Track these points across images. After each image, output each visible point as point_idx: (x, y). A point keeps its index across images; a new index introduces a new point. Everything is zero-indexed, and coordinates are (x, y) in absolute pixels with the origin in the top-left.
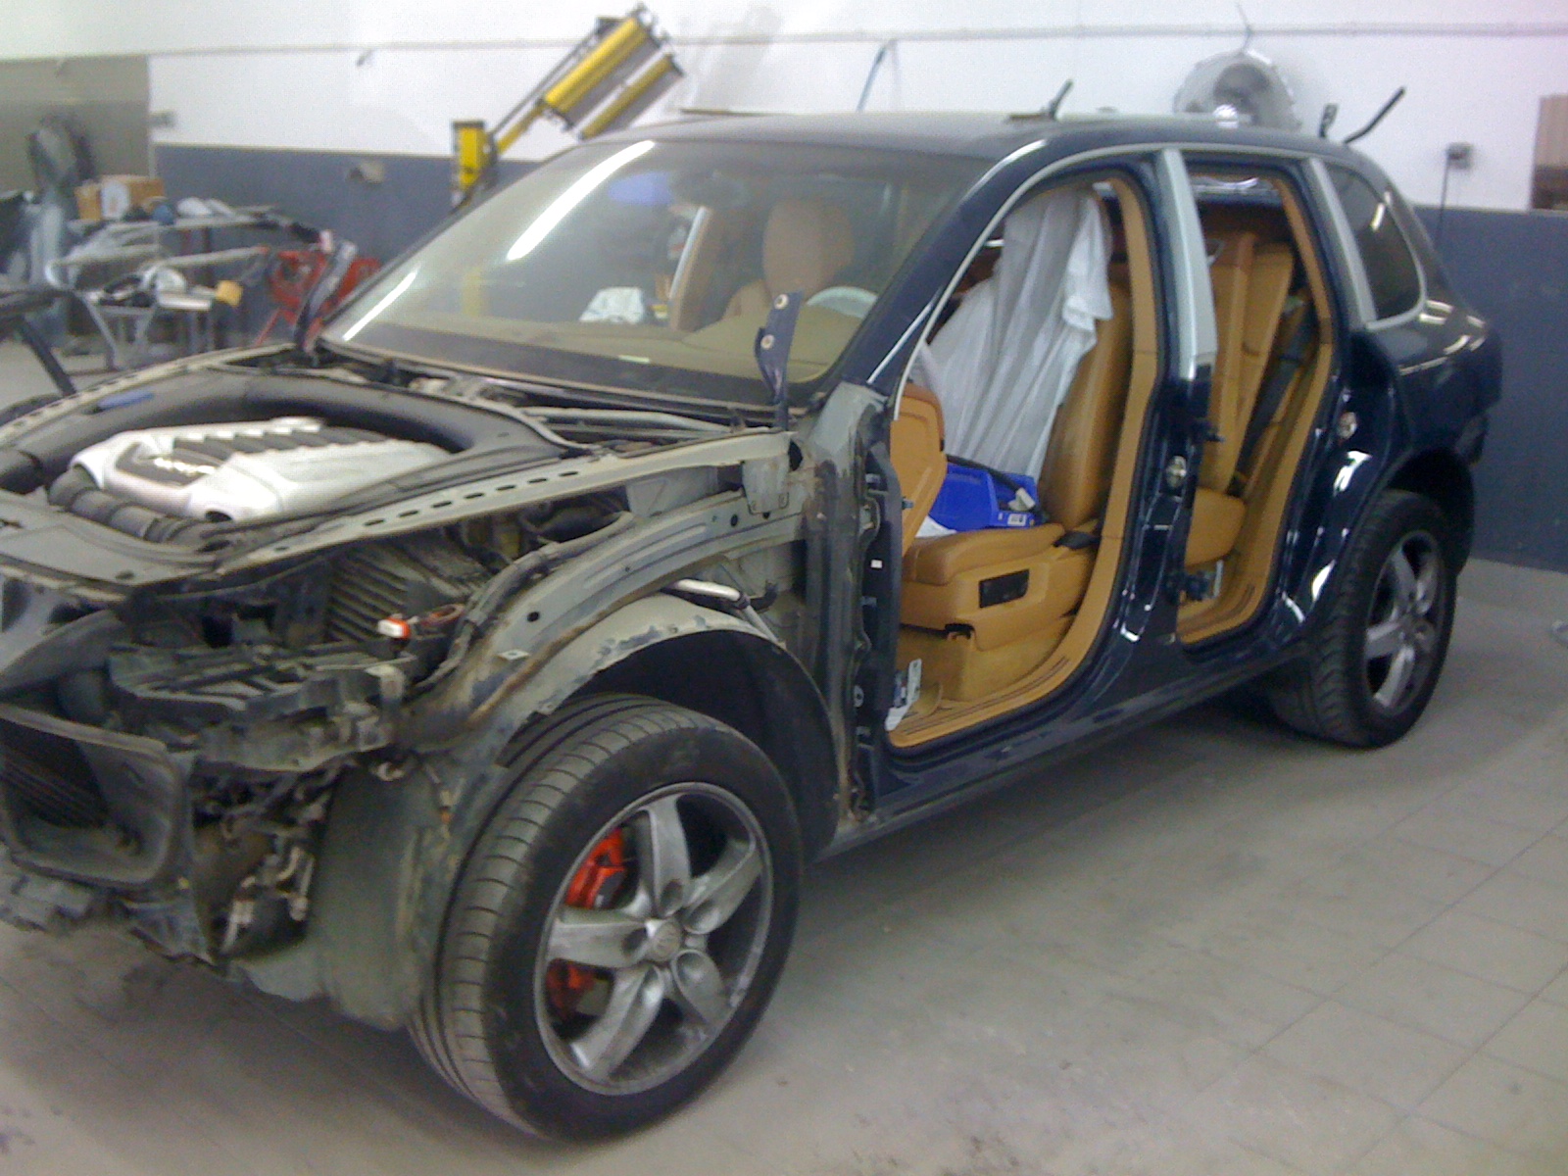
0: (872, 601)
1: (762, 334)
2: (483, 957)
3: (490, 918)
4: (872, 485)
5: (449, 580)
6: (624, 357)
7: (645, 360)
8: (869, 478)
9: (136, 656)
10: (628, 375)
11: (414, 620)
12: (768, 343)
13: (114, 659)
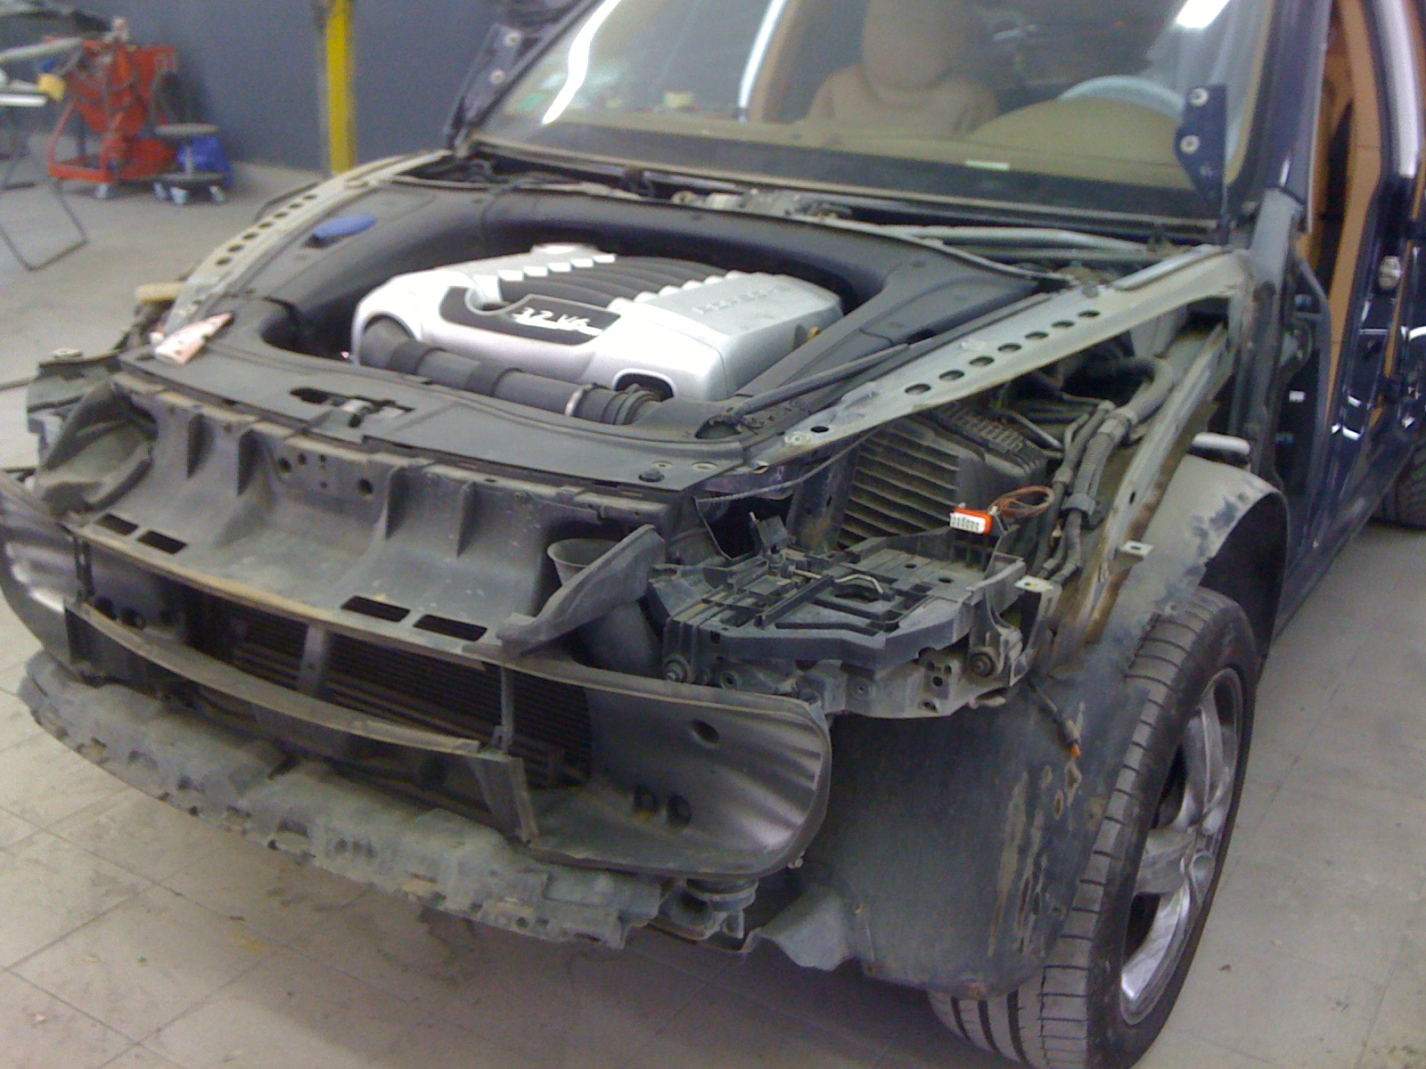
0: (1289, 437)
1: (1181, 134)
2: (1097, 908)
3: (1104, 862)
4: (1302, 308)
5: (1006, 456)
6: (971, 163)
7: (1003, 166)
8: (1299, 299)
9: (674, 578)
10: (990, 185)
11: (994, 510)
12: (1191, 145)
13: (659, 585)
